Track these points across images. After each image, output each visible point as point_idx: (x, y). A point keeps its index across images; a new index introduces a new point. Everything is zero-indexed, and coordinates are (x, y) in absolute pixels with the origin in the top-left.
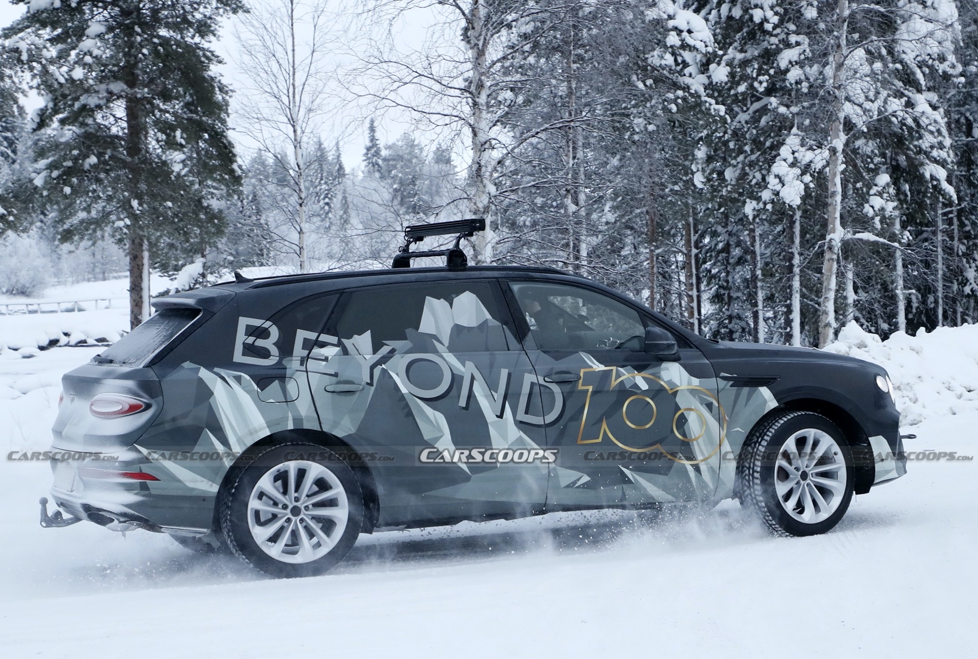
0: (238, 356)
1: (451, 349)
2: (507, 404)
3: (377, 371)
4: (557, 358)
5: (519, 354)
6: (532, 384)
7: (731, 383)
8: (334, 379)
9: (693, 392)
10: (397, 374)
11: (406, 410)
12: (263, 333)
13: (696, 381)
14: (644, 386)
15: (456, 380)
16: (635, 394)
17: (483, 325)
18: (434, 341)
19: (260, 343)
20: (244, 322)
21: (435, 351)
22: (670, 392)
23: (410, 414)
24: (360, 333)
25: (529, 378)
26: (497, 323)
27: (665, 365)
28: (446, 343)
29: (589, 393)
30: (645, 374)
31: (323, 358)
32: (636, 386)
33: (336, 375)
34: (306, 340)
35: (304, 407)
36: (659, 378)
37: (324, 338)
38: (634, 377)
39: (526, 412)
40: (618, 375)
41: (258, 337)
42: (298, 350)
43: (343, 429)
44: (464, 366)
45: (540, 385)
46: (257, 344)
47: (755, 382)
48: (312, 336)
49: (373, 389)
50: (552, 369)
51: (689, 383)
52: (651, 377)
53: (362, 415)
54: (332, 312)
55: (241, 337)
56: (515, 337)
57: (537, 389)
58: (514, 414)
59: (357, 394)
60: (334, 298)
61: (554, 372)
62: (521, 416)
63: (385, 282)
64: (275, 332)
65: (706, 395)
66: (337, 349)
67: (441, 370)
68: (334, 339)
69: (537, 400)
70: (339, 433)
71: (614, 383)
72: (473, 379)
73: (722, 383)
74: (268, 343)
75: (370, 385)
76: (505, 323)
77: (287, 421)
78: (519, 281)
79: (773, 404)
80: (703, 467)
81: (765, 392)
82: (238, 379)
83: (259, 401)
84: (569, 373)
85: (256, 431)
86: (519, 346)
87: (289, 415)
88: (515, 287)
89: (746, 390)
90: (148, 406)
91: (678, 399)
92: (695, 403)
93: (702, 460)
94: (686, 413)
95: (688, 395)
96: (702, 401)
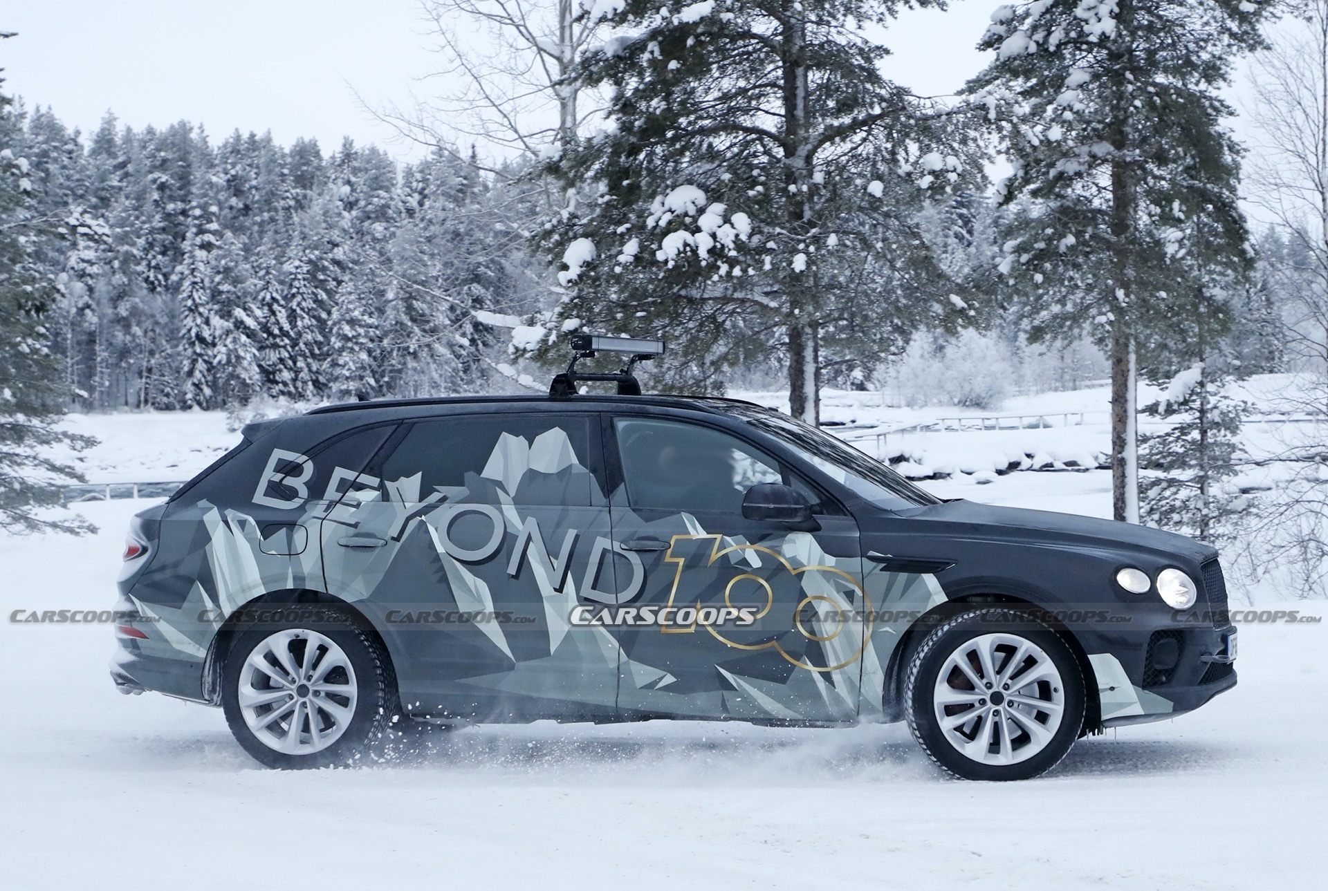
0: (259, 498)
1: (517, 501)
2: (569, 574)
3: (413, 524)
4: (647, 520)
5: (601, 511)
6: (605, 552)
7: (883, 565)
8: (352, 529)
9: (827, 575)
10: (436, 529)
11: (440, 574)
12: (294, 470)
13: (831, 561)
14: (756, 562)
15: (508, 539)
16: (744, 572)
17: (565, 473)
18: (499, 491)
19: (290, 481)
20: (278, 454)
21: (496, 503)
22: (794, 573)
23: (444, 580)
24: (408, 475)
25: (601, 543)
26: (584, 470)
27: (791, 536)
28: (513, 493)
29: (680, 568)
30: (761, 547)
31: (355, 503)
32: (744, 562)
33: (355, 526)
34: (343, 481)
35: (309, 563)
36: (779, 553)
37: (365, 479)
38: (744, 551)
39: (594, 587)
40: (723, 546)
41: (287, 474)
42: (331, 492)
43: (354, 592)
44: (523, 522)
45: (615, 553)
46: (284, 482)
47: (917, 566)
48: (350, 475)
49: (398, 545)
50: (635, 533)
51: (821, 562)
52: (767, 551)
53: (380, 576)
54: (381, 448)
55: (269, 474)
56: (602, 489)
57: (609, 557)
58: (578, 588)
59: (378, 550)
60: (390, 430)
61: (636, 537)
62: (587, 591)
63: (457, 411)
64: (309, 468)
65: (847, 580)
66: (377, 493)
67: (493, 526)
68: (375, 481)
69: (609, 571)
70: (348, 597)
71: (715, 555)
72: (529, 539)
73: (869, 565)
74: (298, 483)
75: (397, 539)
76: (594, 471)
77: (286, 579)
78: (628, 416)
79: (940, 598)
80: (836, 677)
81: (930, 580)
82: (242, 524)
83: (259, 551)
84: (656, 539)
85: (250, 589)
86: (604, 501)
87: (290, 570)
88: (621, 424)
89: (903, 577)
90: (145, 550)
91: (805, 583)
92: (829, 590)
93: (836, 668)
94: (815, 603)
95: (820, 578)
96: (839, 588)
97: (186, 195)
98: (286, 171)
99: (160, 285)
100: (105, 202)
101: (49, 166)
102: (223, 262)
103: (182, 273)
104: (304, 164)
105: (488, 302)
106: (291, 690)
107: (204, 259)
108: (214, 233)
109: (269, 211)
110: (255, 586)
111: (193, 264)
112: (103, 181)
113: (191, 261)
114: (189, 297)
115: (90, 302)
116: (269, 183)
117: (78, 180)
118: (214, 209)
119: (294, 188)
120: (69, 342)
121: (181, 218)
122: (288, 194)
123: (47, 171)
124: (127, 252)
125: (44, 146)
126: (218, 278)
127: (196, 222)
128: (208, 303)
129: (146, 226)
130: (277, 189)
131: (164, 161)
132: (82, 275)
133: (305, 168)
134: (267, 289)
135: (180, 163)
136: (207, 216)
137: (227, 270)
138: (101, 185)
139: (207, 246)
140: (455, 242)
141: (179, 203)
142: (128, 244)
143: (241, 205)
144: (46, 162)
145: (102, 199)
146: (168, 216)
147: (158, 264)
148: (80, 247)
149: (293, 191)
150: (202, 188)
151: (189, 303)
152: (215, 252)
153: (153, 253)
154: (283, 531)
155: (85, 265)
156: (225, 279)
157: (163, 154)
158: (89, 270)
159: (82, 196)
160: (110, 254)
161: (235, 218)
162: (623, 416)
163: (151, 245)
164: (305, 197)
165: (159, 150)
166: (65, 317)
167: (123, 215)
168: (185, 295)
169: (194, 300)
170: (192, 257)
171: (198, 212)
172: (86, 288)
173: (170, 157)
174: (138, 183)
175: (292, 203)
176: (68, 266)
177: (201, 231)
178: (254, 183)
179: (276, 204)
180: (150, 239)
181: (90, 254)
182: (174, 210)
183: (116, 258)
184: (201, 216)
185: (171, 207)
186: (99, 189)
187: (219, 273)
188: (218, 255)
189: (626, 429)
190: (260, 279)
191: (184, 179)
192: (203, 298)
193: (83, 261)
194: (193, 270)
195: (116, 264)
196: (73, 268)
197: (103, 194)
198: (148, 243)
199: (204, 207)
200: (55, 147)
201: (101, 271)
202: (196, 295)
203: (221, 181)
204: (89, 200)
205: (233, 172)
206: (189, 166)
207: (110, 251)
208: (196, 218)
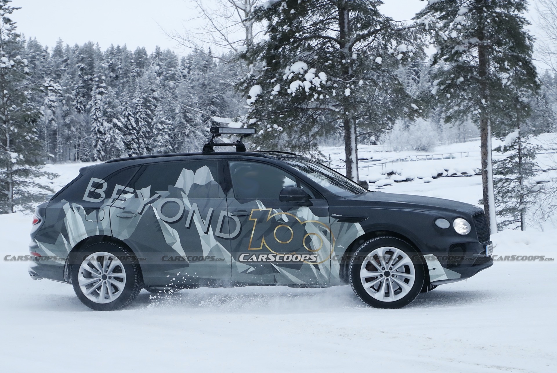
0: (86, 198)
1: (189, 197)
2: (210, 227)
3: (147, 207)
4: (242, 203)
5: (223, 200)
6: (224, 217)
7: (338, 220)
8: (122, 210)
9: (315, 224)
10: (156, 209)
11: (158, 228)
12: (100, 186)
13: (317, 218)
14: (286, 220)
15: (185, 212)
16: (281, 224)
17: (209, 184)
18: (182, 193)
19: (98, 191)
20: (93, 180)
21: (181, 197)
22: (302, 224)
23: (160, 230)
24: (145, 187)
25: (223, 213)
26: (216, 183)
27: (300, 208)
28: (187, 193)
29: (255, 223)
30: (288, 213)
31: (124, 199)
32: (281, 220)
33: (124, 209)
34: (119, 190)
35: (105, 224)
36: (296, 215)
37: (128, 189)
38: (281, 215)
39: (220, 232)
40: (272, 213)
41: (97, 188)
42: (114, 195)
43: (123, 236)
44: (192, 205)
45: (229, 217)
46: (96, 191)
47: (351, 220)
48: (122, 188)
49: (141, 216)
51: (313, 219)
52: (291, 215)
53: (134, 229)
54: (134, 176)
55: (90, 188)
56: (224, 191)
57: (226, 219)
58: (214, 232)
59: (133, 218)
60: (138, 168)
61: (237, 210)
62: (218, 233)
63: (165, 160)
64: (105, 185)
65: (324, 226)
66: (133, 195)
67: (179, 207)
68: (132, 190)
69: (226, 225)
70: (121, 238)
71: (269, 217)
72: (194, 212)
73: (332, 219)
74: (101, 191)
75: (140, 214)
76: (220, 183)
77: (96, 231)
78: (234, 160)
79: (362, 232)
80: (320, 267)
81: (358, 225)
82: (78, 209)
83: (85, 220)
84: (245, 211)
85: (82, 235)
86: (224, 196)
87: (97, 228)
88: (231, 164)
89: (346, 224)
90: (40, 220)
91: (306, 228)
92: (316, 230)
93: (320, 263)
94: (311, 236)
95: (312, 225)
96: (321, 229)
97: (92, 72)
98: (133, 61)
99: (82, 110)
100: (59, 76)
101: (36, 62)
102: (108, 99)
103: (91, 105)
104: (140, 58)
105: (218, 113)
106: (100, 277)
107: (100, 98)
108: (104, 87)
109: (126, 78)
110: (84, 234)
111: (95, 101)
112: (58, 68)
113: (95, 99)
114: (94, 114)
115: (54, 118)
116: (126, 66)
117: (48, 67)
118: (103, 77)
119: (136, 68)
120: (46, 134)
121: (90, 82)
122: (134, 71)
123: (35, 64)
124: (68, 96)
125: (33, 54)
126: (106, 106)
127: (96, 83)
128: (102, 117)
129: (76, 85)
130: (129, 69)
131: (83, 58)
132: (50, 107)
133: (140, 59)
134: (126, 110)
135: (89, 59)
136: (101, 81)
137: (110, 103)
138: (57, 69)
139: (101, 93)
140: (203, 88)
141: (89, 76)
142: (69, 93)
143: (114, 76)
144: (34, 61)
145: (58, 75)
146: (85, 81)
147: (81, 101)
148: (49, 95)
149: (136, 69)
150: (98, 69)
151: (95, 117)
152: (104, 95)
153: (79, 97)
154: (95, 211)
155: (51, 102)
156: (109, 106)
157: (82, 55)
158: (53, 104)
159: (49, 74)
160: (61, 98)
161: (112, 81)
162: (232, 160)
163: (78, 93)
164: (141, 71)
165: (80, 54)
166: (44, 124)
167: (66, 81)
168: (93, 114)
169: (96, 115)
170: (95, 98)
171: (97, 79)
172: (52, 112)
173: (85, 56)
174: (71, 68)
175: (135, 74)
176: (45, 103)
177: (98, 87)
178: (120, 66)
179: (129, 75)
180: (78, 91)
181: (53, 98)
182: (87, 78)
183: (64, 99)
184: (98, 81)
185: (86, 77)
186: (56, 71)
187: (106, 104)
188: (106, 97)
189: (233, 165)
190: (123, 106)
191: (91, 65)
192: (100, 115)
193: (51, 101)
194: (96, 103)
195: (64, 102)
196: (46, 104)
197: (58, 73)
198: (77, 92)
199: (99, 77)
200: (38, 54)
201: (58, 105)
202: (97, 114)
203: (106, 66)
204: (52, 76)
205: (111, 62)
206: (93, 60)
207: (62, 96)
208: (96, 82)
